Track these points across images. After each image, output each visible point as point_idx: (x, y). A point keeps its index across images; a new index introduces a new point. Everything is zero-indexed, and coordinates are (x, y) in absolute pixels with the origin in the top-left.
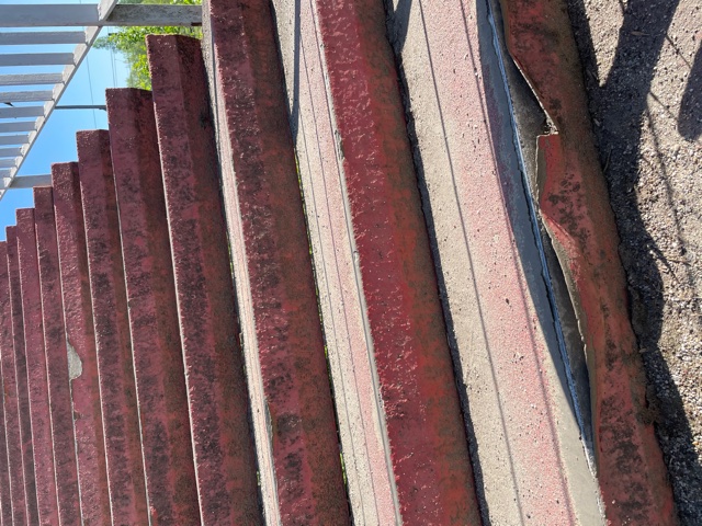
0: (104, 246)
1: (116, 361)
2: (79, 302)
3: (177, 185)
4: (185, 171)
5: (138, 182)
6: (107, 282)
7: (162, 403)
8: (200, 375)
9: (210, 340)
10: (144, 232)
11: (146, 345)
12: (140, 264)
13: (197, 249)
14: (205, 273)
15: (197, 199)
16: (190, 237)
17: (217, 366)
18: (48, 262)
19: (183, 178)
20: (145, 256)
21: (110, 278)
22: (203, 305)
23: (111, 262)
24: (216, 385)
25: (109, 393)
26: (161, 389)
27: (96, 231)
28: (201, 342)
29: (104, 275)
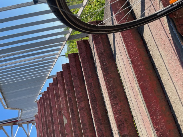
0: (70, 90)
1: (75, 119)
2: (65, 104)
3: (87, 75)
4: (88, 71)
5: (77, 74)
6: (71, 99)
7: (88, 130)
8: (98, 123)
9: (99, 113)
10: (79, 86)
11: (83, 115)
12: (79, 94)
13: (93, 90)
14: (96, 96)
15: (92, 77)
16: (91, 87)
17: (102, 120)
18: (57, 95)
19: (88, 73)
20: (80, 92)
21: (72, 98)
22: (96, 104)
23: (72, 94)
24: (102, 126)
25: (74, 128)
26: (88, 127)
27: (68, 87)
28: (97, 114)
29: (71, 98)
